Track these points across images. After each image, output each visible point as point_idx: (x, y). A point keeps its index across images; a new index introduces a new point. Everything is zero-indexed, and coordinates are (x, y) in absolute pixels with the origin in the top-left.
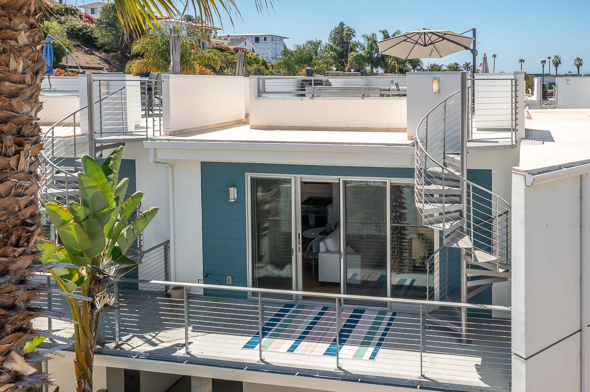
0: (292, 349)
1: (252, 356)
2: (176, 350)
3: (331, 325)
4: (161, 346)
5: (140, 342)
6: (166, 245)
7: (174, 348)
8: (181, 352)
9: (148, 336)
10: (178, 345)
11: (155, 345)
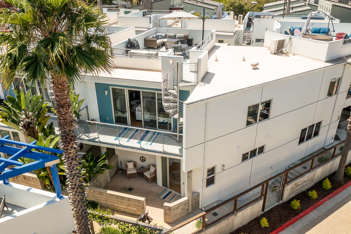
0: (128, 141)
1: (117, 142)
2: (95, 139)
3: (138, 136)
4: (91, 138)
5: (85, 136)
6: (87, 107)
7: (95, 138)
8: (97, 140)
9: (86, 134)
10: (96, 138)
11: (89, 137)
